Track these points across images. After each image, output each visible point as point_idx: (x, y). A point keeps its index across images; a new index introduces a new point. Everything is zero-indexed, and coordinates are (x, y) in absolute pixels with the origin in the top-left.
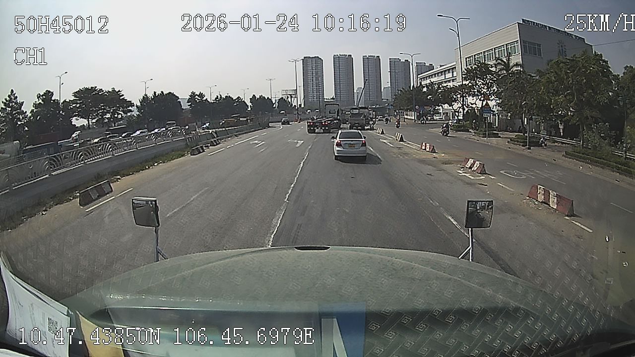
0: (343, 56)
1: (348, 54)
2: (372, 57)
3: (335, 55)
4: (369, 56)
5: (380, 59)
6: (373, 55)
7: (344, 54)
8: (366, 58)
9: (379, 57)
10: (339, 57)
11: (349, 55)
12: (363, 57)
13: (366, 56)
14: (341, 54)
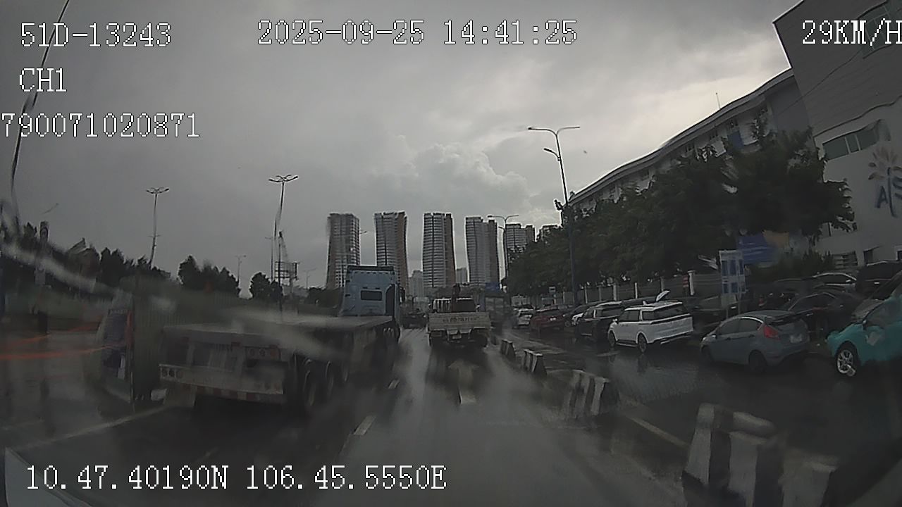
0: (389, 216)
1: (398, 212)
2: (439, 216)
3: (376, 214)
4: (434, 214)
5: (451, 219)
6: (442, 213)
7: (391, 212)
8: (429, 216)
9: (450, 215)
10: (382, 217)
11: (400, 213)
12: (425, 215)
13: (430, 214)
14: (386, 212)
